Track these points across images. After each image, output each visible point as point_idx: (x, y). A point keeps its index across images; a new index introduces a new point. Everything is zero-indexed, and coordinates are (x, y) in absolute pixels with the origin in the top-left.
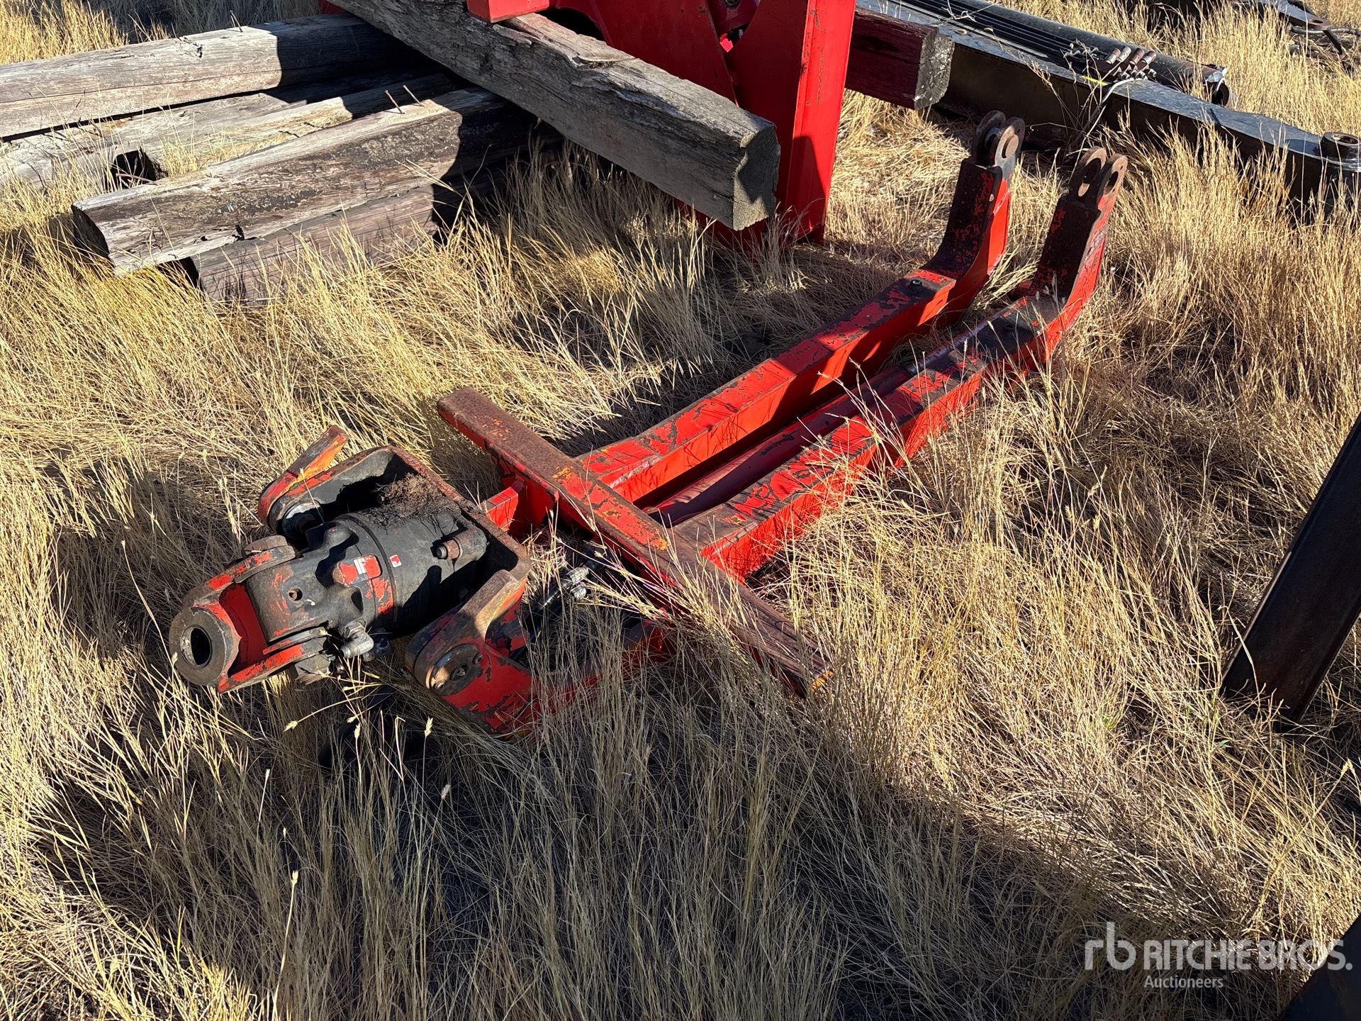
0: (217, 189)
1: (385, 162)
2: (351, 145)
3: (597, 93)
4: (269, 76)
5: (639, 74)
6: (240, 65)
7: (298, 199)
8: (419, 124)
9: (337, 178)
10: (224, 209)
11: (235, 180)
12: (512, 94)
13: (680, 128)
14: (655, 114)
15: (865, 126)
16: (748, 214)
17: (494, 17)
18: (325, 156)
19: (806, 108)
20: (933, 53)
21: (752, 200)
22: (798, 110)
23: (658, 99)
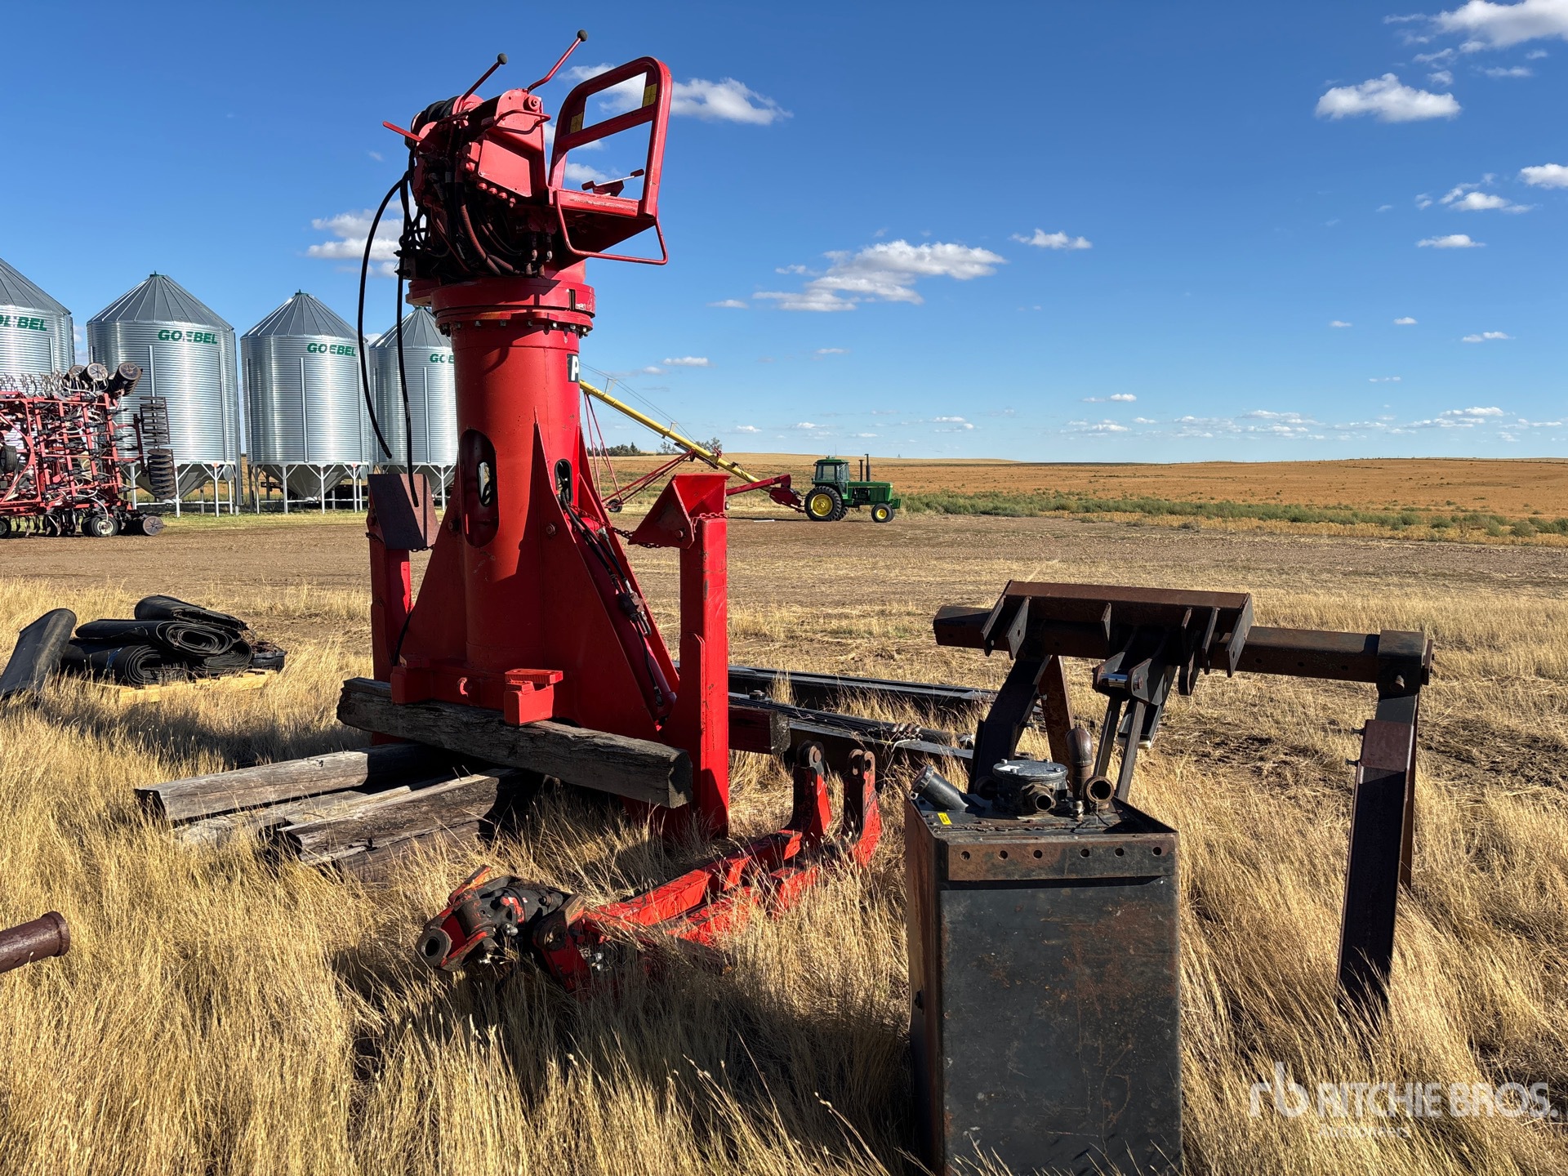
0: (361, 818)
1: (454, 804)
2: (435, 795)
3: (586, 751)
4: (360, 777)
5: (611, 739)
6: (345, 771)
7: (405, 824)
8: (474, 784)
9: (426, 813)
10: (365, 828)
11: (370, 814)
12: (531, 765)
13: (636, 759)
14: (621, 755)
15: (753, 782)
16: (678, 800)
17: (522, 722)
18: (420, 800)
19: (707, 753)
20: (778, 723)
21: (679, 793)
22: (703, 754)
23: (623, 747)
